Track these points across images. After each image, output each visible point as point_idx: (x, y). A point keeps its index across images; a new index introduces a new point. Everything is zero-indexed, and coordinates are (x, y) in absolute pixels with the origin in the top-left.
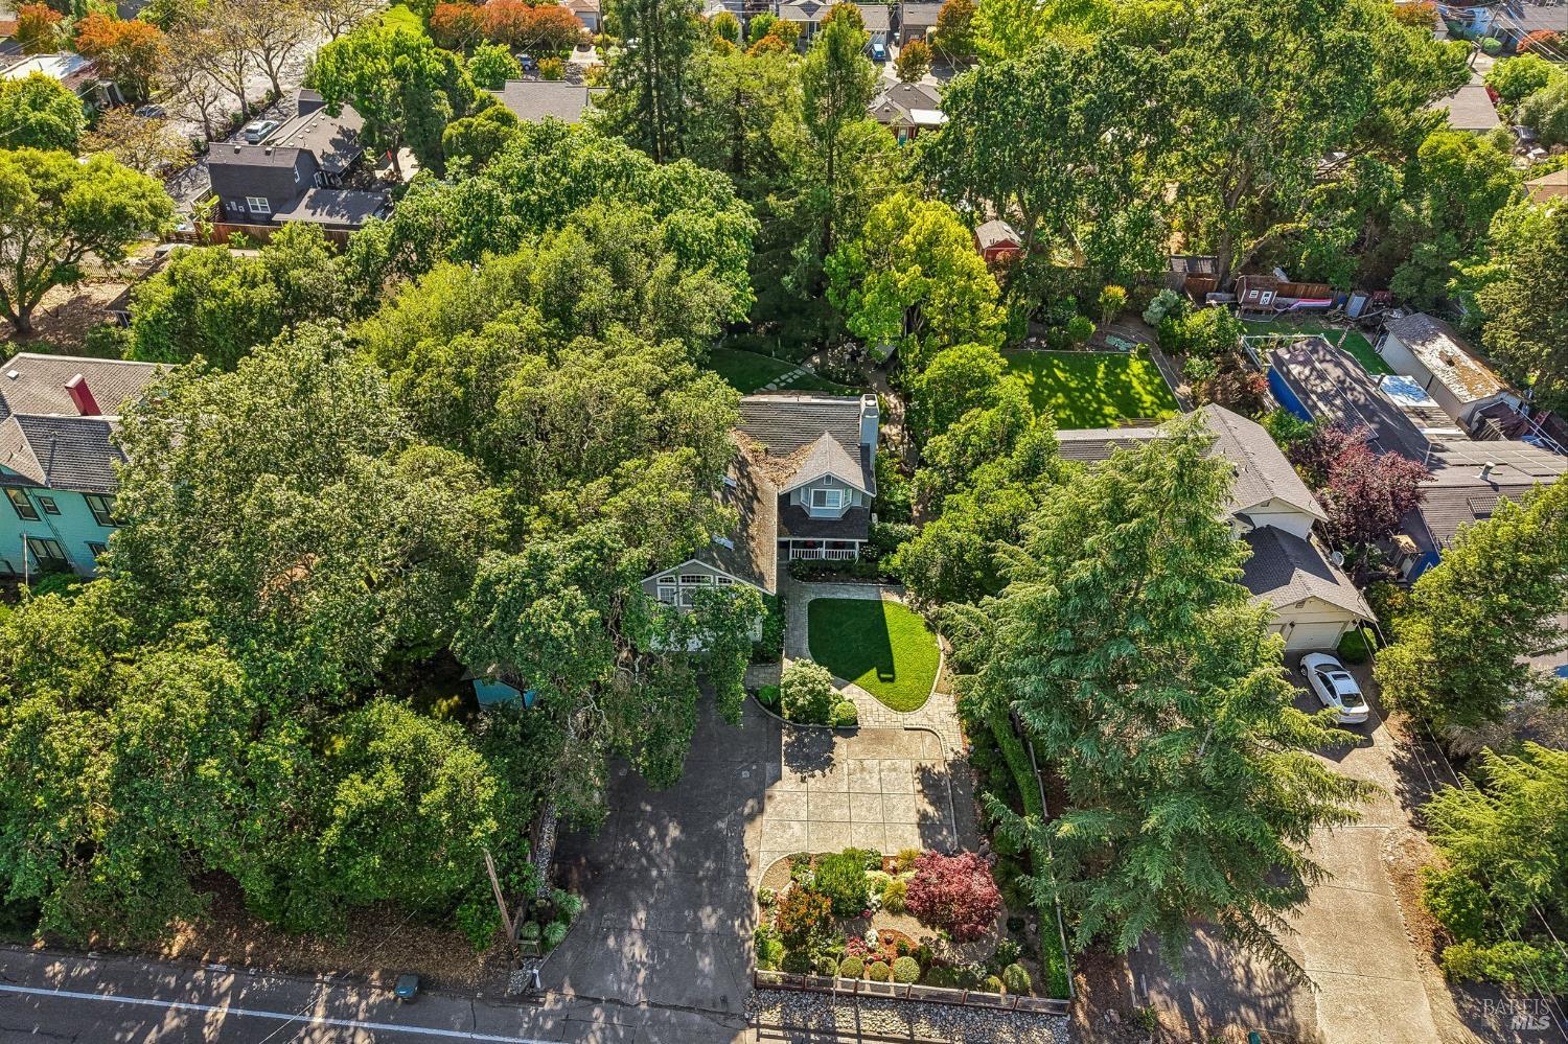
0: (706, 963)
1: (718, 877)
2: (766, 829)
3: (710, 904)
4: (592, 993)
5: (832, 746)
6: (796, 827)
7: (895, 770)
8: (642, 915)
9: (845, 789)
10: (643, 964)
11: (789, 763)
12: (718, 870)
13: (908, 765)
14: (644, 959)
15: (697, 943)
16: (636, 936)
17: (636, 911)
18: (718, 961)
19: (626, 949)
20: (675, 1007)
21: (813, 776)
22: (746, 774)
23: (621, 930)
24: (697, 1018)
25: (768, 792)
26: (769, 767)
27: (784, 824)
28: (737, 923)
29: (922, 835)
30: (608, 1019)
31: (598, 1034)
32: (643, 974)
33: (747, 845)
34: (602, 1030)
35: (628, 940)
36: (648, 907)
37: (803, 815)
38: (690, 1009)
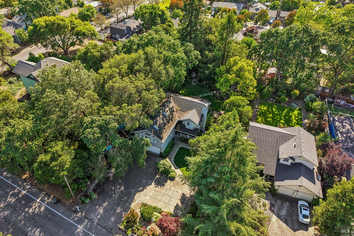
0: (113, 219)
1: (125, 202)
2: (141, 195)
3: (121, 207)
4: (87, 216)
5: (166, 181)
6: (148, 197)
7: (177, 192)
8: (106, 204)
9: (163, 192)
10: (101, 214)
11: (155, 182)
12: (126, 200)
13: (181, 192)
14: (101, 213)
15: (113, 214)
16: (103, 208)
17: (105, 202)
18: (115, 220)
19: (99, 210)
20: (101, 226)
21: (158, 187)
22: (144, 181)
23: (100, 205)
24: (104, 230)
25: (146, 187)
26: (150, 181)
27: (146, 195)
28: (124, 213)
29: (175, 210)
30: (88, 223)
31: (84, 225)
32: (99, 216)
33: (135, 197)
34: (85, 225)
35: (101, 208)
36: (108, 202)
37: (151, 195)
38: (104, 228)
